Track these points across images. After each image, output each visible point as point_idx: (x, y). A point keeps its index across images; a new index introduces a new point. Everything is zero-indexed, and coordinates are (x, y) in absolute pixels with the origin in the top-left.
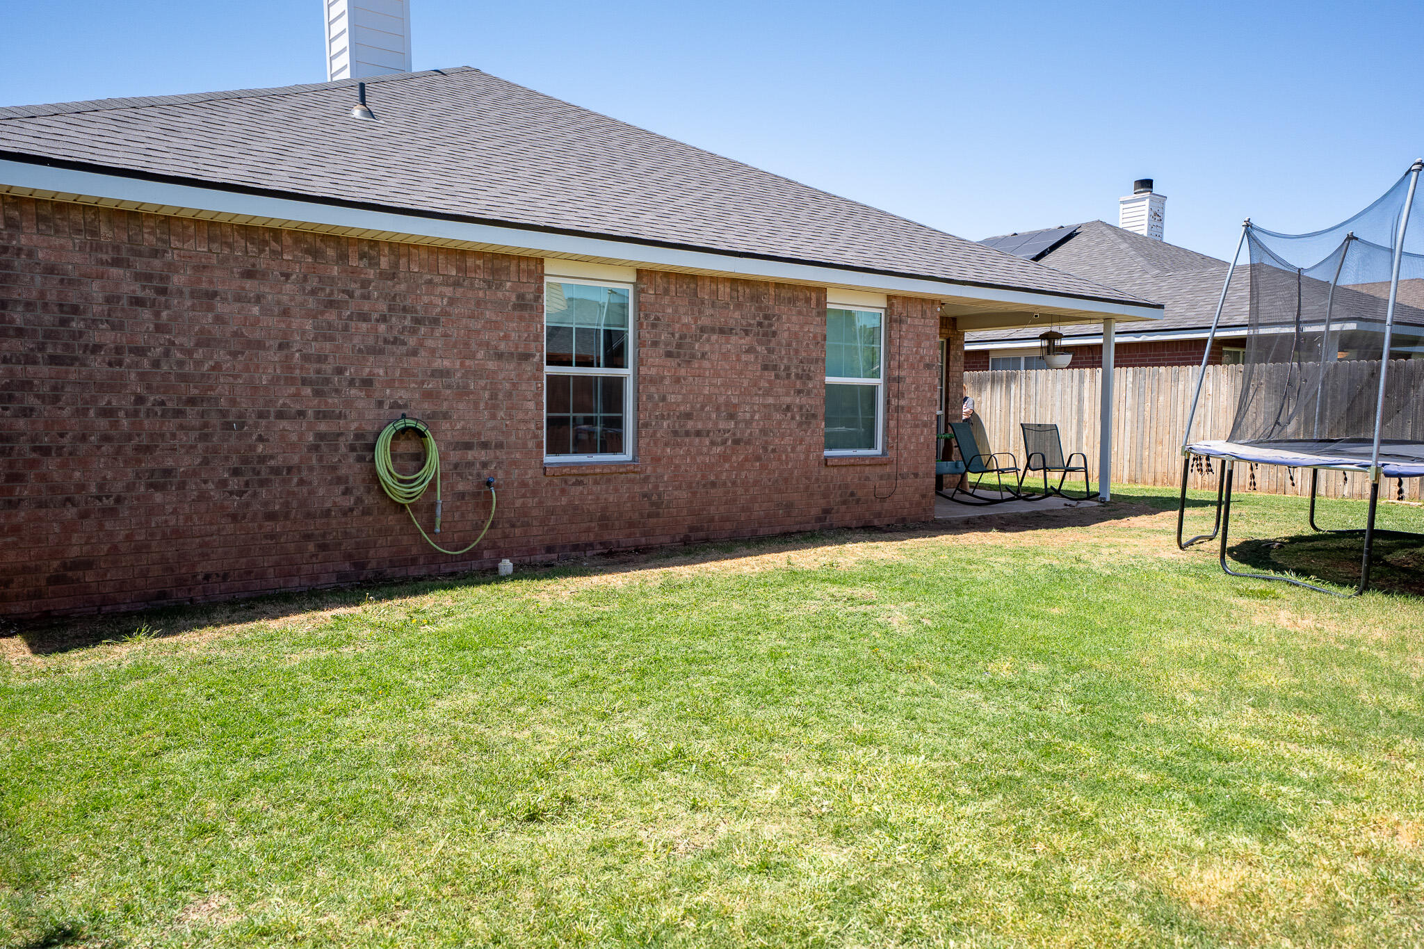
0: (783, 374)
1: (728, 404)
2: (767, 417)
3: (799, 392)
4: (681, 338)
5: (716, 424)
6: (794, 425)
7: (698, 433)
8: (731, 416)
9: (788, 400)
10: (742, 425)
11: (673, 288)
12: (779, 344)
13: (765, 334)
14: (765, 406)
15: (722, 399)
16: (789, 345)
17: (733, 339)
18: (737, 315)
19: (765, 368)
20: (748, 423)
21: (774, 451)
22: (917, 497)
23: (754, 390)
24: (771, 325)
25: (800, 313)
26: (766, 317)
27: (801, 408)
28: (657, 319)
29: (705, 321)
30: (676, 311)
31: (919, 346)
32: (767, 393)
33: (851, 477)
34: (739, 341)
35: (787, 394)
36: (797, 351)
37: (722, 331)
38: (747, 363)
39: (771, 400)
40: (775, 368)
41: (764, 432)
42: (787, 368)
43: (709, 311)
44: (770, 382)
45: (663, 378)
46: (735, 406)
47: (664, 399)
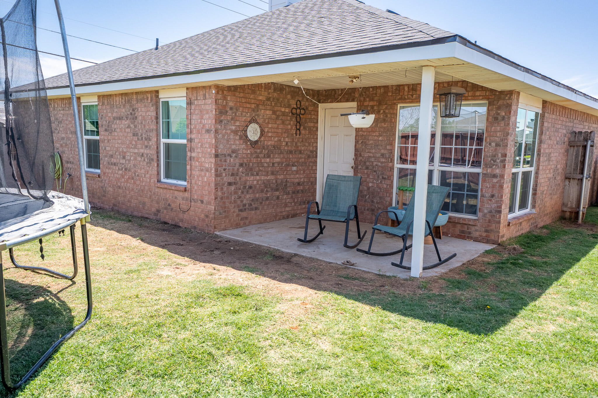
0: (140, 138)
1: (123, 152)
2: (135, 159)
3: (146, 147)
4: (109, 123)
5: (119, 161)
6: (145, 163)
7: (115, 164)
8: (124, 158)
9: (142, 151)
10: (127, 162)
11: (106, 102)
12: (138, 123)
13: (133, 119)
14: (135, 153)
15: (121, 150)
16: (142, 123)
17: (123, 121)
18: (124, 110)
19: (134, 135)
20: (129, 160)
21: (138, 175)
22: (202, 216)
23: (131, 145)
24: (135, 114)
25: (145, 106)
26: (133, 110)
27: (147, 155)
28: (102, 116)
29: (115, 115)
30: (107, 112)
31: (202, 118)
32: (135, 148)
33: (169, 195)
34: (126, 122)
35: (142, 148)
36: (144, 126)
37: (120, 119)
38: (128, 133)
39: (136, 151)
40: (137, 135)
41: (135, 166)
42: (142, 135)
43: (116, 110)
44: (136, 141)
45: (105, 140)
46: (125, 153)
47: (105, 149)
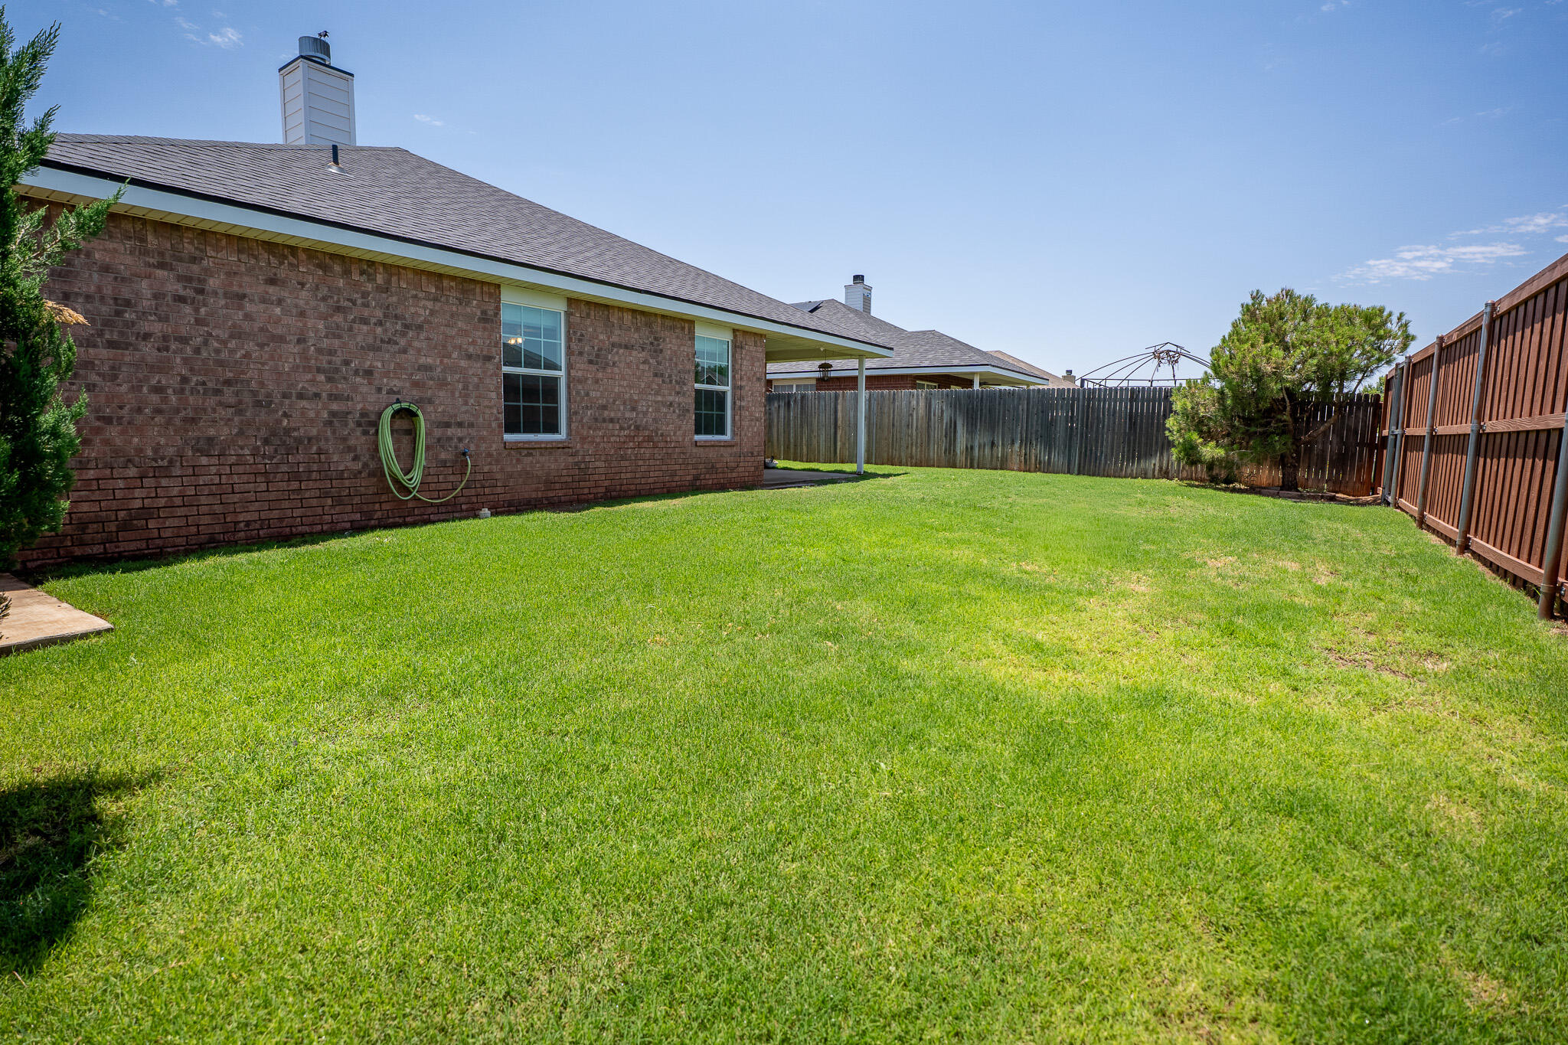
0: (668, 380)
1: (631, 399)
2: (657, 410)
3: (678, 393)
4: (599, 350)
5: (623, 414)
6: (675, 416)
7: (612, 420)
8: (633, 409)
9: (671, 398)
10: (641, 415)
11: (592, 313)
12: (665, 358)
13: (655, 351)
14: (657, 402)
15: (627, 396)
16: (671, 359)
17: (634, 353)
18: (636, 336)
19: (656, 375)
20: (645, 413)
21: (662, 435)
22: (753, 469)
23: (649, 391)
24: (659, 345)
25: (678, 337)
26: (656, 339)
27: (679, 404)
28: (582, 335)
29: (615, 339)
30: (595, 331)
31: (753, 365)
32: (657, 393)
33: (712, 454)
34: (637, 355)
35: (670, 395)
36: (676, 364)
37: (626, 347)
38: (644, 371)
39: (659, 398)
40: (662, 375)
41: (655, 420)
42: (670, 376)
43: (617, 332)
44: (658, 385)
45: (587, 379)
46: (636, 401)
47: (587, 394)
